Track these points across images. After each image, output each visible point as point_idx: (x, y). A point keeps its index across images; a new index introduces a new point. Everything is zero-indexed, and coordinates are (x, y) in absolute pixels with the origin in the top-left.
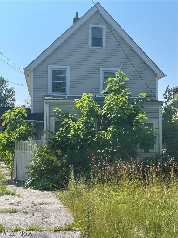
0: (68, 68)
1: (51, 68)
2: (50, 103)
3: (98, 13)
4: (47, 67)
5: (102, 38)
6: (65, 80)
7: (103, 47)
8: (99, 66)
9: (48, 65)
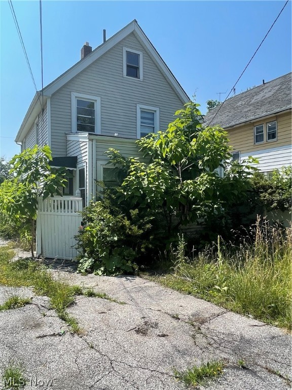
0: (98, 99)
1: (76, 97)
2: (97, 141)
3: (133, 34)
4: (70, 95)
5: (138, 68)
6: (94, 116)
7: (139, 78)
8: (135, 103)
9: (72, 93)
